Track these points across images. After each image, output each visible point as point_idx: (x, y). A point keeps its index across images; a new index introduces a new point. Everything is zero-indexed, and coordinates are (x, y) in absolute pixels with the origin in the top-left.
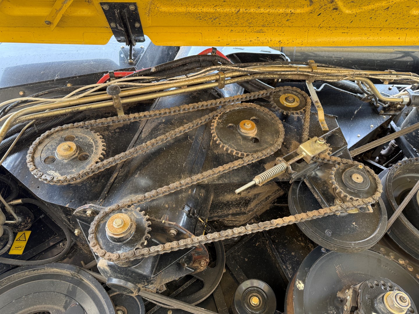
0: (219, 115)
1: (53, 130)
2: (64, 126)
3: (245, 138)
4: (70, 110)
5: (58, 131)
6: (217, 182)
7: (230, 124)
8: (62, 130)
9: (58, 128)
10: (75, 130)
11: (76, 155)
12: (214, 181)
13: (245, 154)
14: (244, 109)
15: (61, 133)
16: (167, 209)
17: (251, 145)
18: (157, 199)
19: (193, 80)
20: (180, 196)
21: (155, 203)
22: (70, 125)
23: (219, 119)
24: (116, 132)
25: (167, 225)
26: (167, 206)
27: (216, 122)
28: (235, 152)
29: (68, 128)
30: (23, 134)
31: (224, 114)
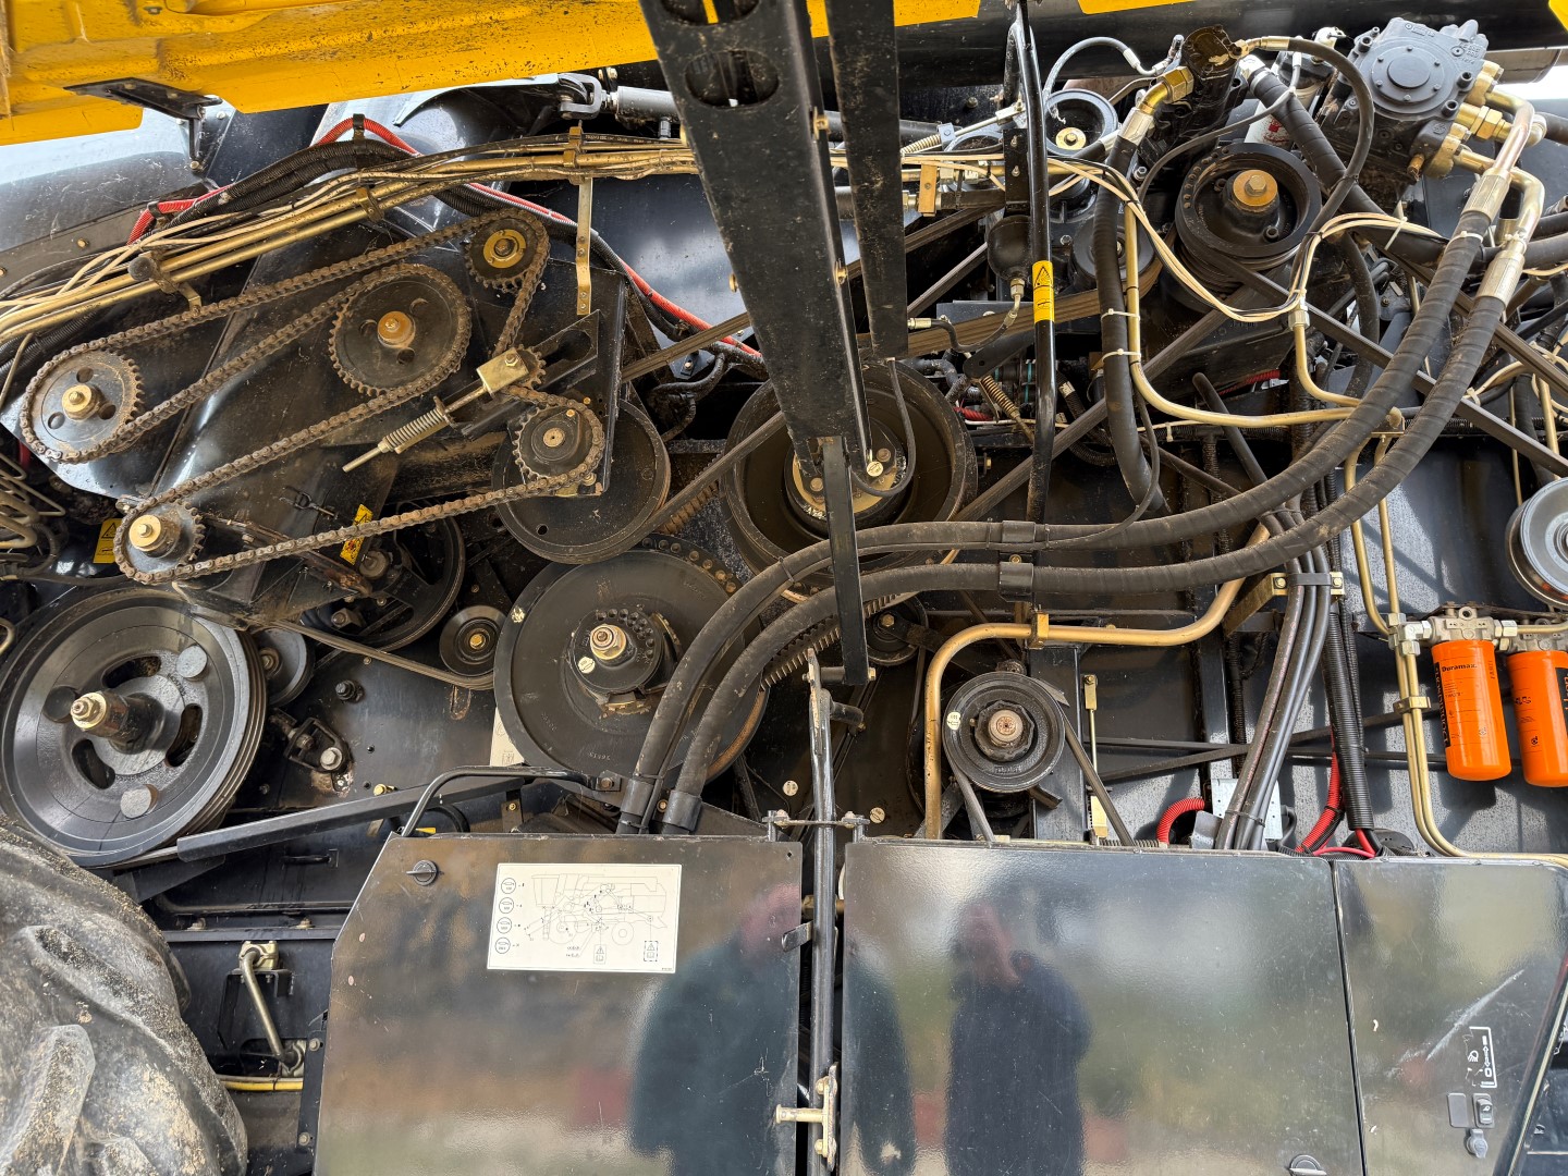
0: (351, 299)
1: (55, 360)
2: (73, 350)
3: (388, 354)
4: (84, 309)
5: (64, 361)
6: (351, 442)
7: (369, 321)
8: (71, 357)
9: (63, 355)
10: (92, 357)
11: (95, 410)
12: (346, 439)
13: (378, 391)
14: (405, 278)
15: (71, 364)
16: (247, 499)
17: (395, 368)
18: (228, 484)
19: (302, 215)
20: (275, 474)
21: (223, 490)
22: (81, 348)
23: (349, 309)
24: (183, 340)
25: (234, 528)
26: (246, 494)
27: (341, 317)
28: (361, 386)
29: (80, 353)
30: (22, 358)
31: (361, 295)
